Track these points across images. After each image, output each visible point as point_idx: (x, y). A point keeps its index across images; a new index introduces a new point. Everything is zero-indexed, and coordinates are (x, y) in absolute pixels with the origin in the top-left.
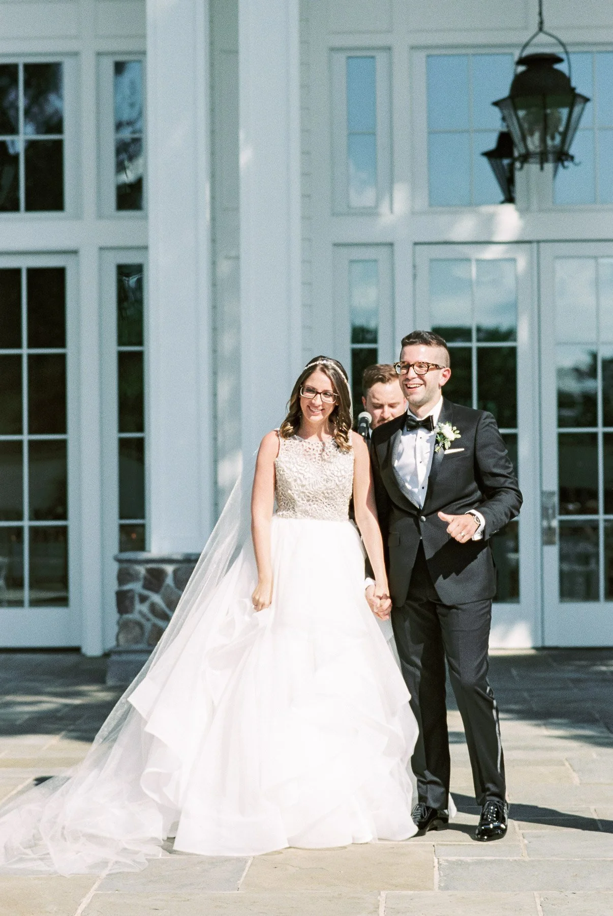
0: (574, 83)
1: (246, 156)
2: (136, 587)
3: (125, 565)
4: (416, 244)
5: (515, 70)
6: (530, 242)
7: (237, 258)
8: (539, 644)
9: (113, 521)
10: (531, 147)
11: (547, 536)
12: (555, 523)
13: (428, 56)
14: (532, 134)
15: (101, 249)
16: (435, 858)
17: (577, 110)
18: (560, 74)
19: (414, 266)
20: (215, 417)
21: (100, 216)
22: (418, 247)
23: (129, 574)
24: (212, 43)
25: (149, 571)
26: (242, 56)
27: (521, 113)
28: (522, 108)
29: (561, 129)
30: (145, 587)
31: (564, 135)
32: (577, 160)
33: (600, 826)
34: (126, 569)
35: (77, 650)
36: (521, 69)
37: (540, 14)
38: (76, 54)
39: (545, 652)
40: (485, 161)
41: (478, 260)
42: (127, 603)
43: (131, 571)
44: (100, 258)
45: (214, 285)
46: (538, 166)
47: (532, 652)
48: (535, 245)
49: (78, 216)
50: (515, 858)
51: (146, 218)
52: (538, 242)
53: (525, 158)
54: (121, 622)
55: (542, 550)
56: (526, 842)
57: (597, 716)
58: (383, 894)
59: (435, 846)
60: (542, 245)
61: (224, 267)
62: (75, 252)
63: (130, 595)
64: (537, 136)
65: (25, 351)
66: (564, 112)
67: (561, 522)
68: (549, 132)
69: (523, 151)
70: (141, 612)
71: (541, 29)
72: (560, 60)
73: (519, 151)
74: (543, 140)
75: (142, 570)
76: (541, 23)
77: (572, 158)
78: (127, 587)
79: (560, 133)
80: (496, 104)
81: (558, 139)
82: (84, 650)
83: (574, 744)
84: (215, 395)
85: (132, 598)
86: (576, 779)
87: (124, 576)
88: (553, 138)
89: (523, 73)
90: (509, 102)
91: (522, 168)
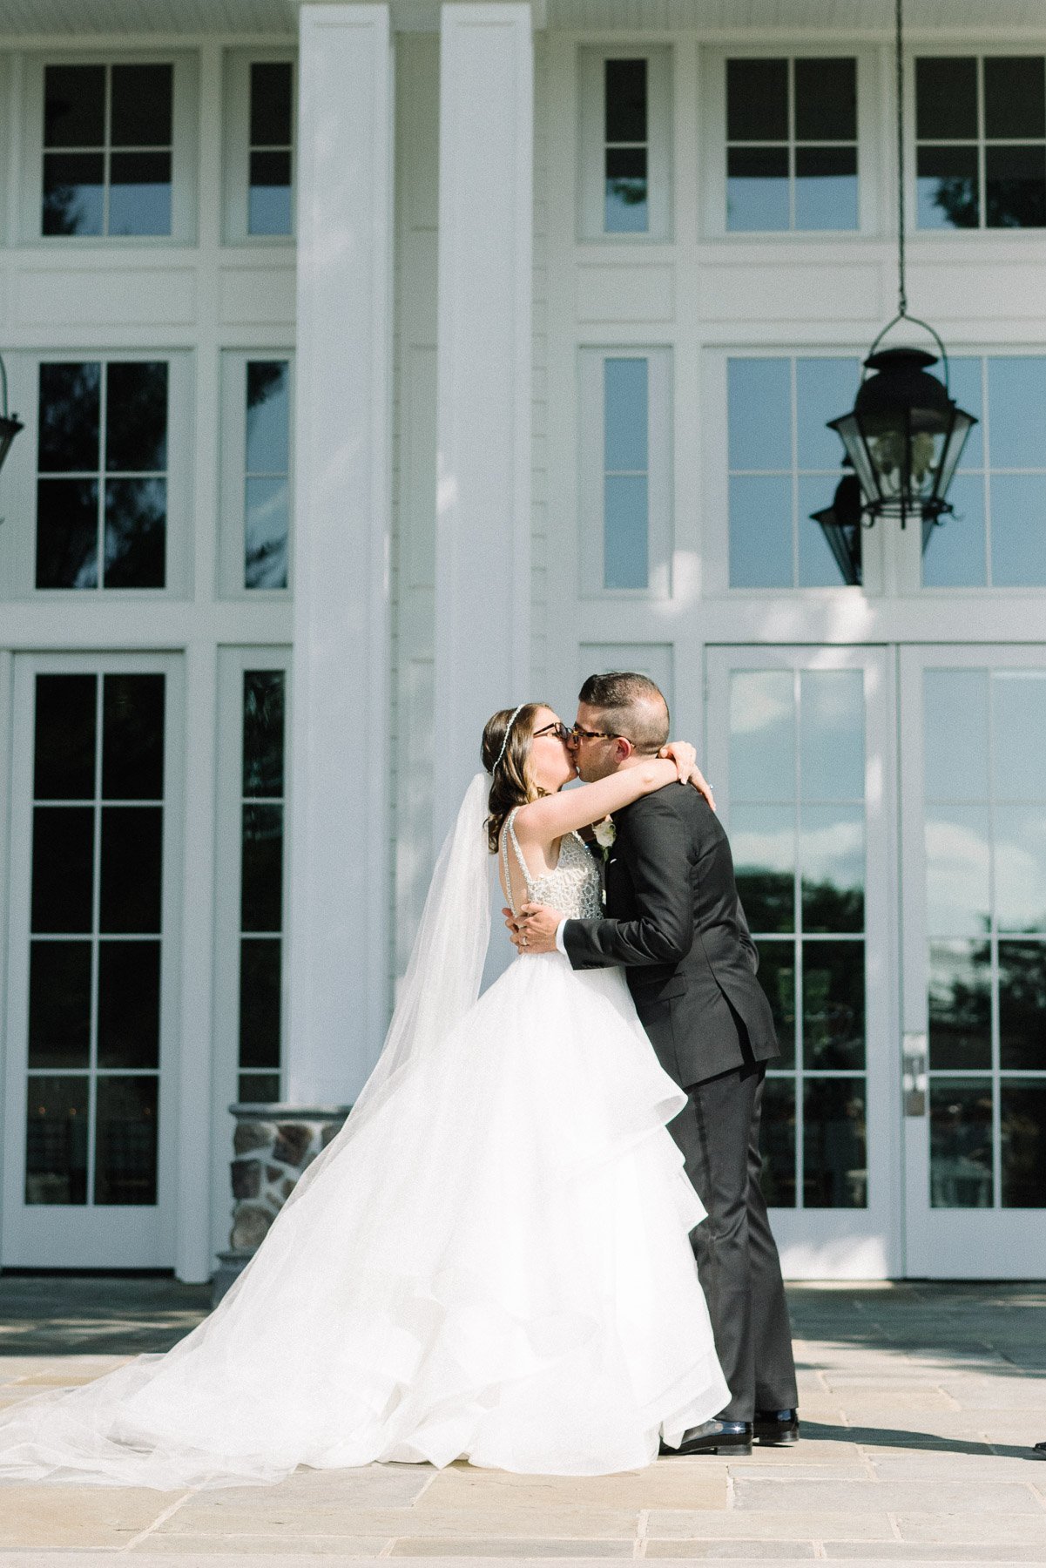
0: (952, 395)
1: (446, 492)
2: (263, 1156)
3: (247, 1121)
4: (707, 645)
5: (864, 374)
6: (885, 644)
7: (431, 661)
8: (898, 1274)
9: (230, 1070)
10: (887, 491)
11: (911, 1103)
12: (923, 1083)
13: (730, 360)
14: (888, 471)
15: (220, 645)
16: (728, 1478)
17: (958, 437)
18: (933, 381)
19: (705, 680)
20: (392, 908)
21: (220, 595)
22: (711, 650)
23: (253, 1135)
24: (397, 336)
25: (285, 1131)
26: (443, 353)
27: (872, 441)
28: (873, 434)
29: (934, 463)
30: (277, 1156)
31: (938, 473)
32: (957, 511)
33: (992, 1449)
34: (248, 1127)
35: (168, 1273)
36: (871, 373)
37: (902, 290)
38: (188, 349)
39: (909, 1286)
40: (815, 527)
41: (804, 671)
42: (249, 1181)
43: (257, 1132)
44: (219, 658)
45: (394, 704)
46: (898, 522)
47: (888, 1285)
48: (893, 649)
49: (187, 596)
50: (857, 1480)
51: (291, 599)
52: (898, 644)
53: (876, 509)
54: (237, 1213)
55: (903, 1126)
56: (874, 1464)
57: (990, 1346)
58: (645, 1512)
59: (730, 1468)
60: (902, 648)
61: (412, 676)
62: (180, 651)
63: (253, 1167)
64: (896, 473)
65: (98, 803)
66: (939, 440)
67: (932, 1080)
68: (915, 470)
69: (875, 496)
70: (269, 1196)
71: (902, 313)
72: (932, 360)
73: (867, 497)
74: (905, 481)
75: (272, 1129)
76: (903, 303)
77: (950, 509)
78: (248, 1156)
79: (932, 471)
80: (833, 425)
81: (929, 478)
82: (179, 1274)
83: (955, 1373)
84: (393, 874)
85: (257, 1172)
86: (955, 1406)
87: (244, 1139)
88: (920, 479)
89: (873, 379)
90: (852, 421)
91: (872, 524)
